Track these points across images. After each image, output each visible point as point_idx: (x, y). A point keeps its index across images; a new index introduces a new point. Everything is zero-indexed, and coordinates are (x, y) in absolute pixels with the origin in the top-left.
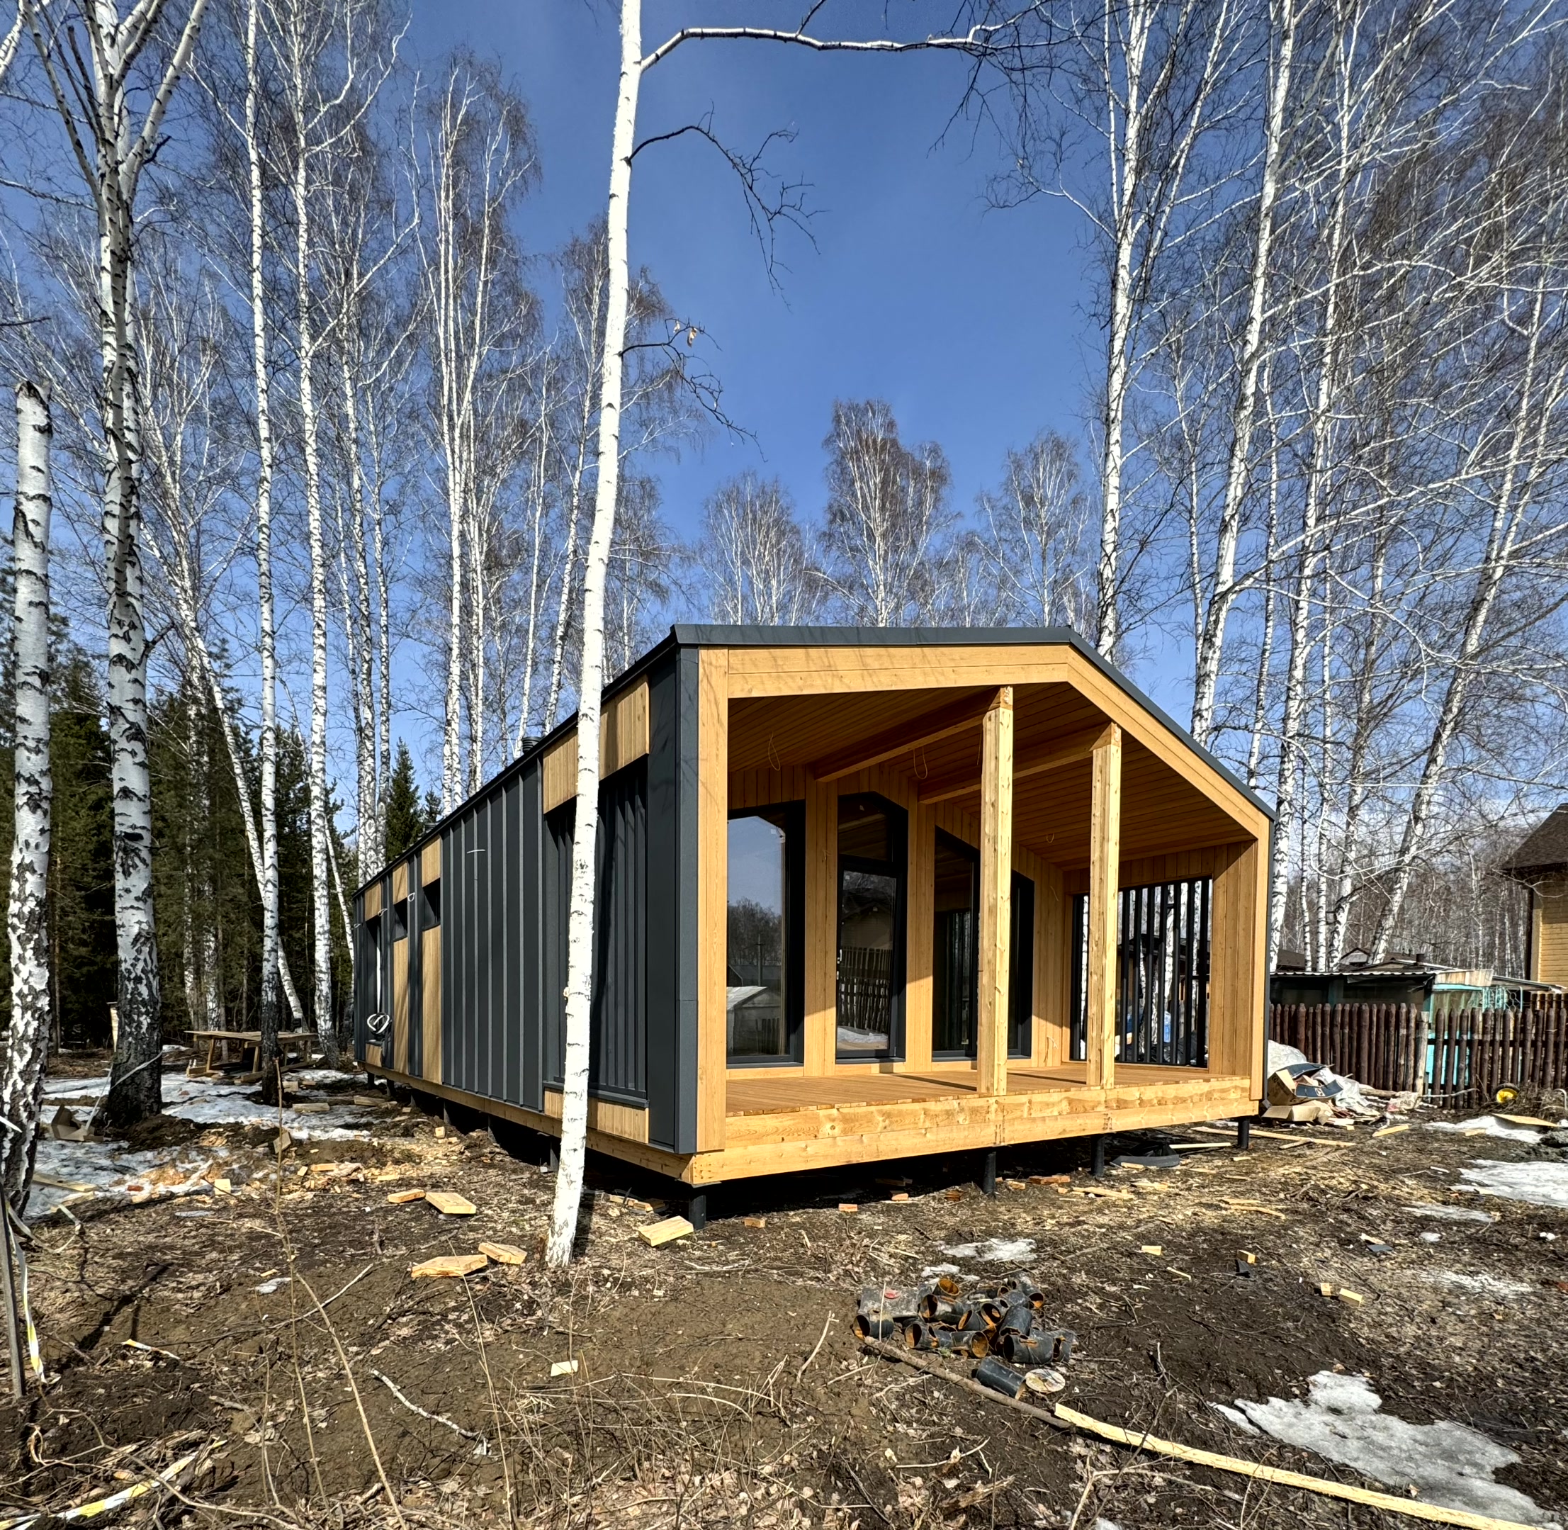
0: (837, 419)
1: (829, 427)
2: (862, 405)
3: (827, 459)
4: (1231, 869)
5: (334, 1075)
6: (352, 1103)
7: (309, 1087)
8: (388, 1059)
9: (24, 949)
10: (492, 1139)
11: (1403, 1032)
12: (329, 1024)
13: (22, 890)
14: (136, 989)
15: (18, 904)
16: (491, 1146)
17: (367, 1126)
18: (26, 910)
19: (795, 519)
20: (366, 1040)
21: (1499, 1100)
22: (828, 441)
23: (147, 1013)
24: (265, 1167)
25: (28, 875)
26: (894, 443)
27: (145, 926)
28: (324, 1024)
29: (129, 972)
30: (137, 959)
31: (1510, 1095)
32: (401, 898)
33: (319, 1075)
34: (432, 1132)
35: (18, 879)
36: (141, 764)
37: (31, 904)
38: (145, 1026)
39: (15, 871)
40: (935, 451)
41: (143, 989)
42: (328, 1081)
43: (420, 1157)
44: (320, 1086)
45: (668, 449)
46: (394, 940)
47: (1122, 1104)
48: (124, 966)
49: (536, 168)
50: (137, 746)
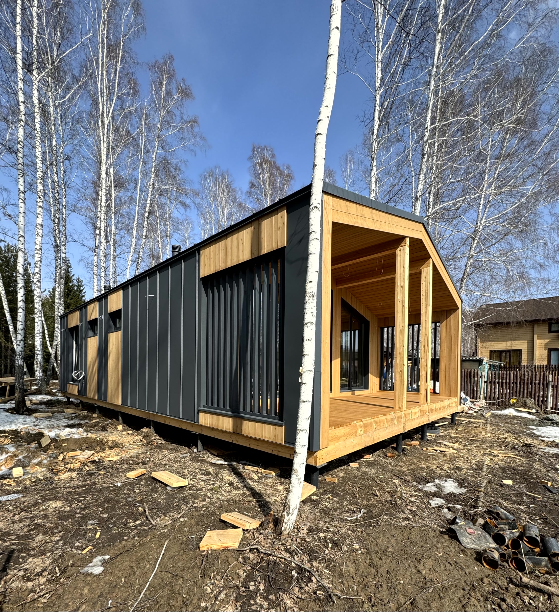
0: (253, 150)
1: (251, 153)
2: (263, 147)
3: (249, 164)
4: (448, 319)
5: (47, 398)
6: (64, 412)
7: (36, 404)
8: (82, 392)
10: (154, 432)
11: (476, 379)
12: (41, 374)
16: (155, 437)
17: (79, 426)
19: (233, 186)
20: (67, 382)
21: (511, 403)
22: (250, 158)
24: (38, 456)
26: (274, 163)
28: (39, 374)
31: (515, 401)
32: (93, 317)
33: (39, 397)
34: (116, 428)
40: (288, 167)
42: (45, 400)
43: (122, 444)
44: (41, 403)
45: (192, 151)
46: (86, 337)
47: (432, 411)
49: (144, 28)
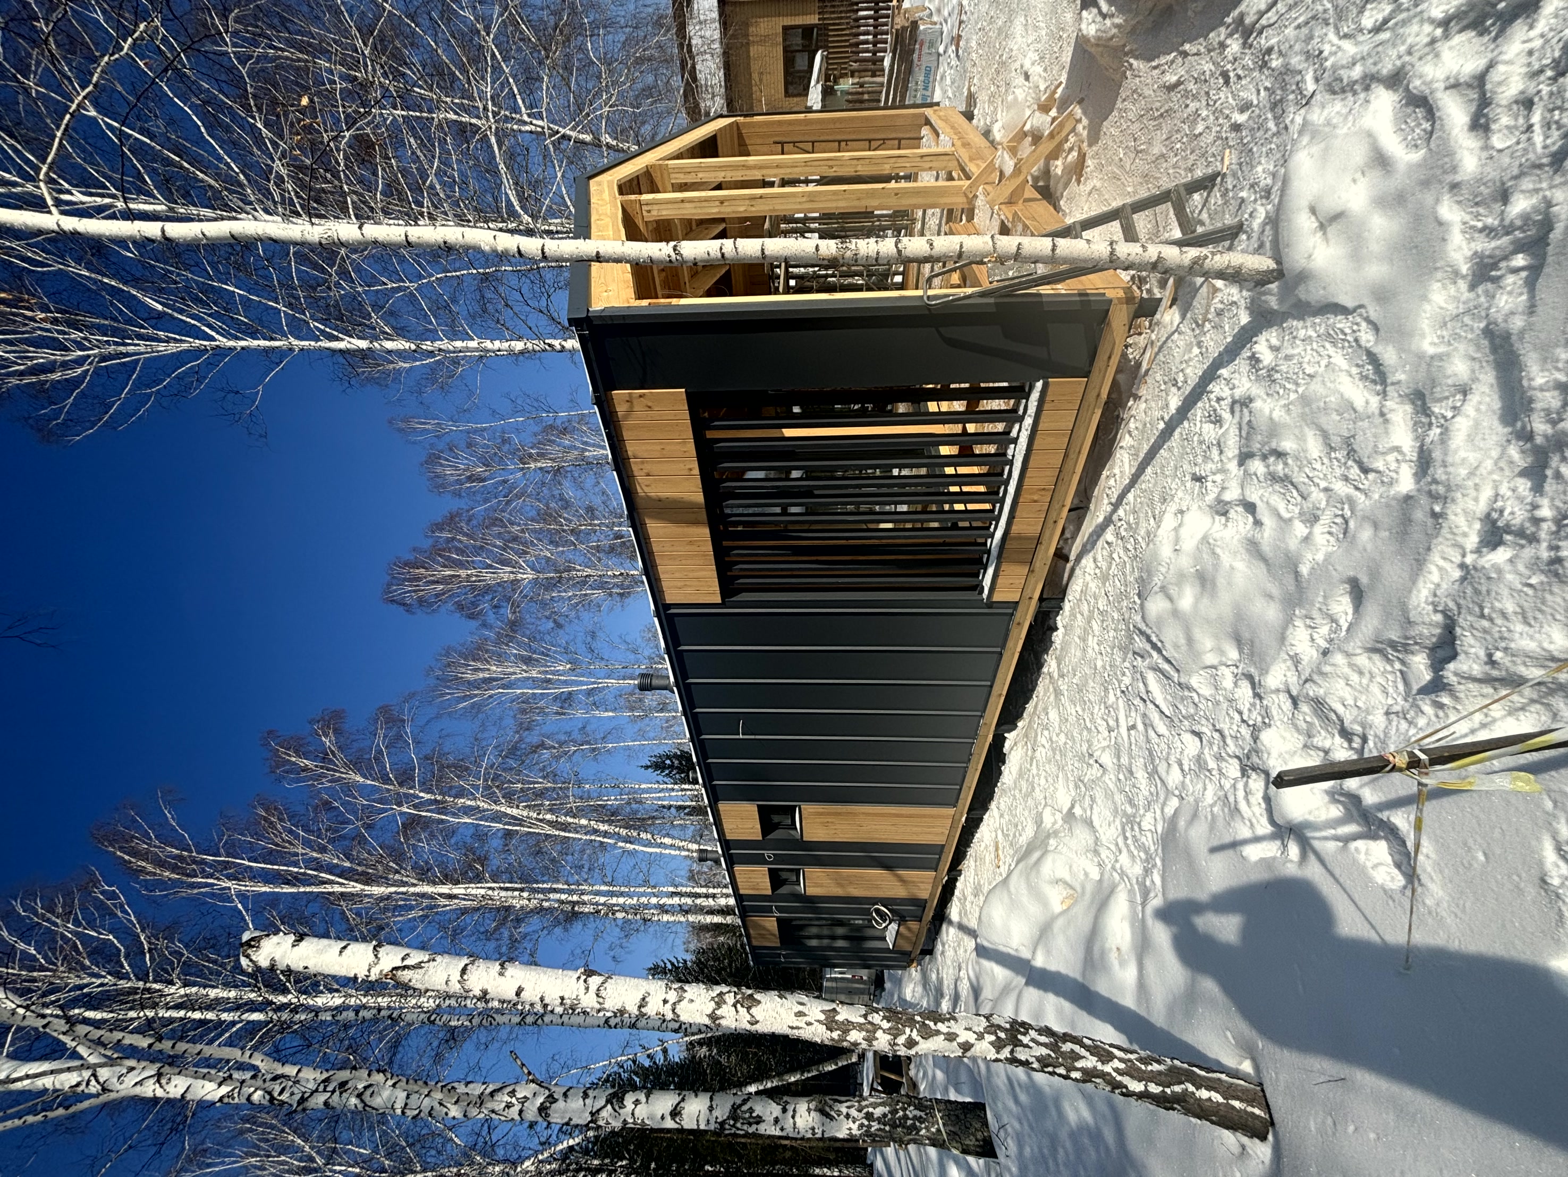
9: (938, 1032)
11: (866, 97)
13: (860, 1027)
14: (879, 1120)
15: (879, 1034)
18: (886, 1025)
23: (904, 1109)
25: (839, 1018)
27: (812, 1106)
29: (862, 1125)
30: (848, 1116)
35: (846, 1032)
36: (647, 1097)
37: (876, 1018)
38: (918, 1113)
39: (835, 1035)
41: (878, 1112)
48: (855, 1132)
50: (629, 1099)
